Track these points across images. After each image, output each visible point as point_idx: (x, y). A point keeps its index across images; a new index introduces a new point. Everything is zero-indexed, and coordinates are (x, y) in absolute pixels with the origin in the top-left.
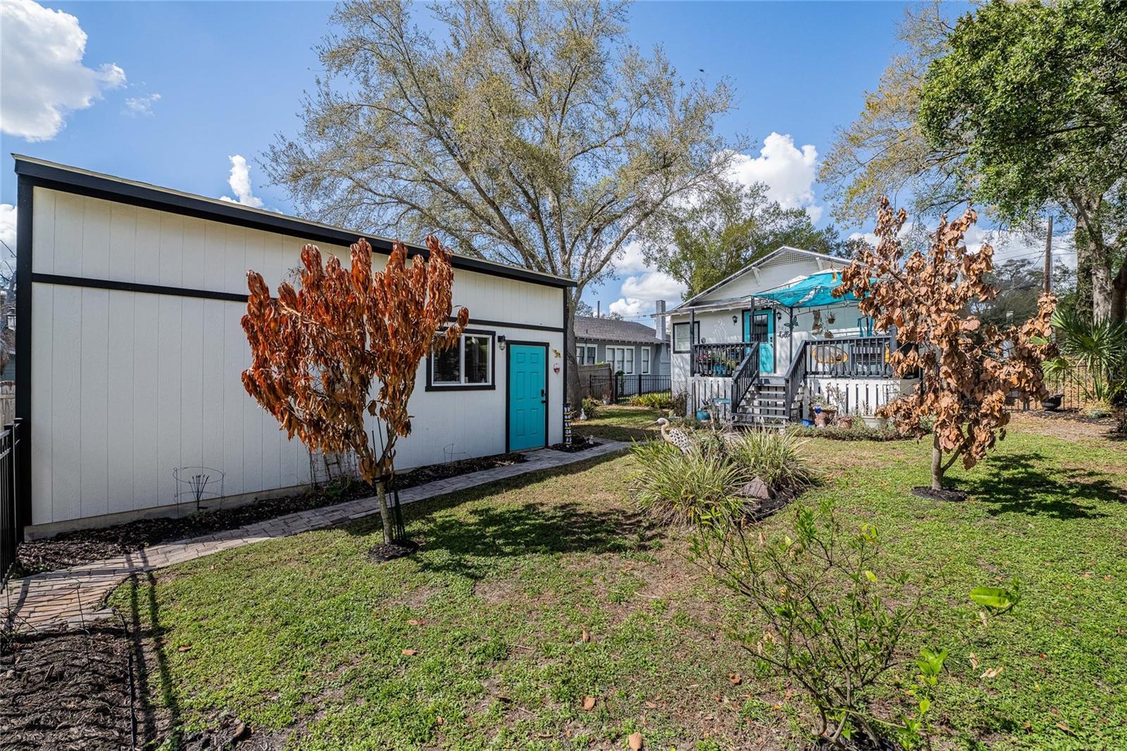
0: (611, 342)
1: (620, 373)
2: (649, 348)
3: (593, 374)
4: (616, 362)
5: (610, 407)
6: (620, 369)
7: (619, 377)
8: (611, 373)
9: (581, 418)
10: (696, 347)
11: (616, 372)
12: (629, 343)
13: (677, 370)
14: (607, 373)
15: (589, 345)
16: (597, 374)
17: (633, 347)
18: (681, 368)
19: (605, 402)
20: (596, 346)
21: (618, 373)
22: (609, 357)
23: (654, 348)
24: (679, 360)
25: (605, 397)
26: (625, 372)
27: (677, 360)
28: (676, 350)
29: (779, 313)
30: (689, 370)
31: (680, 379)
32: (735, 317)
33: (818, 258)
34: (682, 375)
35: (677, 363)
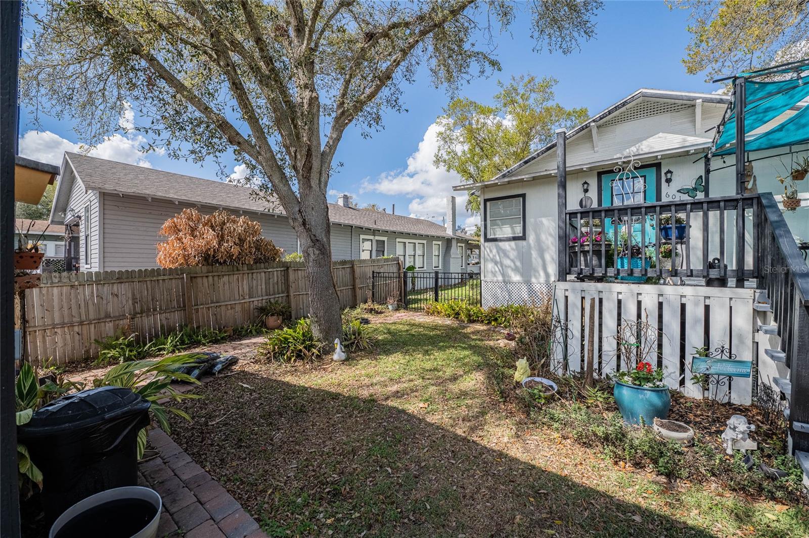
0: (402, 234)
1: (412, 268)
2: (440, 243)
3: (377, 270)
4: (407, 257)
5: (398, 314)
6: (412, 264)
7: (410, 275)
8: (399, 269)
9: (335, 357)
10: (573, 215)
11: (407, 266)
12: (421, 237)
13: (490, 266)
14: (395, 269)
15: (378, 238)
16: (382, 271)
17: (425, 242)
18: (496, 263)
19: (390, 307)
20: (385, 239)
21: (409, 267)
22: (399, 251)
23: (445, 243)
24: (494, 251)
25: (391, 301)
26: (417, 266)
27: (491, 251)
28: (489, 237)
29: (669, 172)
30: (509, 267)
31: (495, 279)
32: (585, 183)
33: (701, 100)
34: (499, 273)
35: (491, 256)
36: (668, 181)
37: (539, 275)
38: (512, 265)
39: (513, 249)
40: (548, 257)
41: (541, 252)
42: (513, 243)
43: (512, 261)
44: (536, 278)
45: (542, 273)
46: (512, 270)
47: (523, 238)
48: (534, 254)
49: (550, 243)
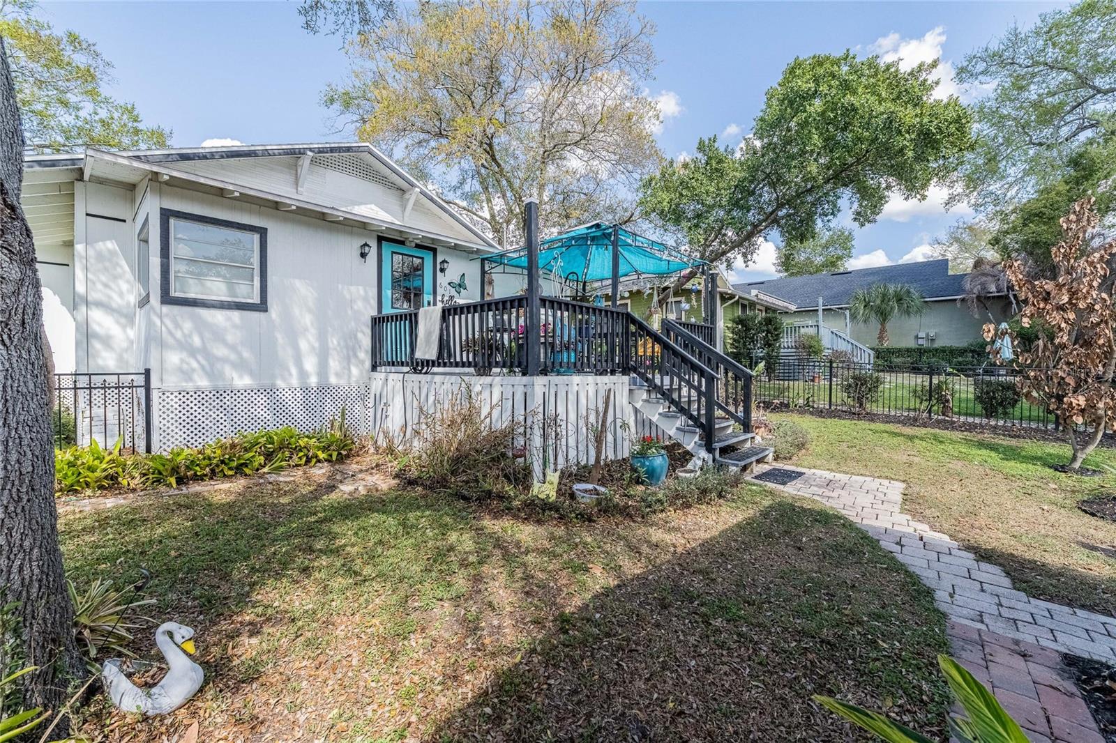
13: (175, 358)
24: (187, 326)
27: (177, 326)
28: (174, 293)
29: (444, 262)
30: (225, 360)
31: (190, 385)
32: (366, 245)
33: (419, 190)
34: (201, 372)
35: (179, 335)
36: (442, 270)
37: (291, 374)
38: (233, 357)
39: (235, 326)
40: (303, 345)
41: (293, 336)
42: (236, 315)
43: (233, 348)
44: (284, 379)
45: (294, 371)
46: (235, 366)
47: (262, 307)
48: (280, 338)
49: (309, 324)
